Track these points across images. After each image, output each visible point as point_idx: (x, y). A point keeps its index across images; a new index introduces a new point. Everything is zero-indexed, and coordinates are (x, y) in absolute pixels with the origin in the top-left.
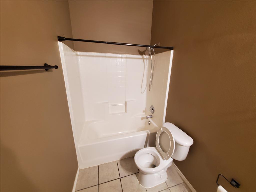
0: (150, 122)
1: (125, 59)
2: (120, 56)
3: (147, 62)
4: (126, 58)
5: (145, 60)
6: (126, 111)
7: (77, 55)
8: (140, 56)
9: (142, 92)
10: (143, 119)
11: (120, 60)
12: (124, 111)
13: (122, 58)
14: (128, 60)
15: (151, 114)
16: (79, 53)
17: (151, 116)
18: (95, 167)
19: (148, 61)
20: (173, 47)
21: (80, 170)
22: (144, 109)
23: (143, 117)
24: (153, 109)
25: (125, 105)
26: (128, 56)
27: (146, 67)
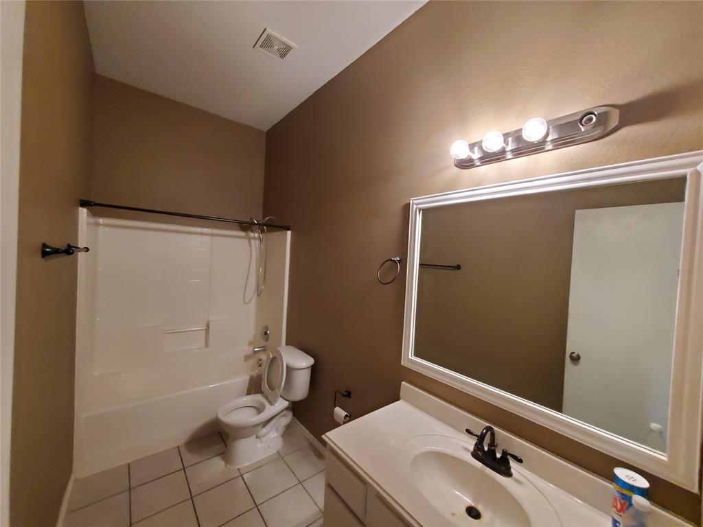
0: (260, 360)
1: (210, 237)
2: (199, 230)
3: (255, 244)
4: (212, 235)
5: (252, 241)
6: (207, 345)
7: (98, 224)
8: (243, 234)
9: (247, 300)
10: (247, 358)
11: (199, 238)
12: (204, 345)
13: (202, 234)
14: (214, 238)
15: (263, 343)
16: (101, 221)
17: (264, 347)
18: (120, 467)
19: (257, 242)
20: (289, 226)
21: (75, 480)
22: (251, 338)
23: (248, 353)
24: (266, 333)
25: (204, 331)
26: (216, 231)
27: (254, 254)
